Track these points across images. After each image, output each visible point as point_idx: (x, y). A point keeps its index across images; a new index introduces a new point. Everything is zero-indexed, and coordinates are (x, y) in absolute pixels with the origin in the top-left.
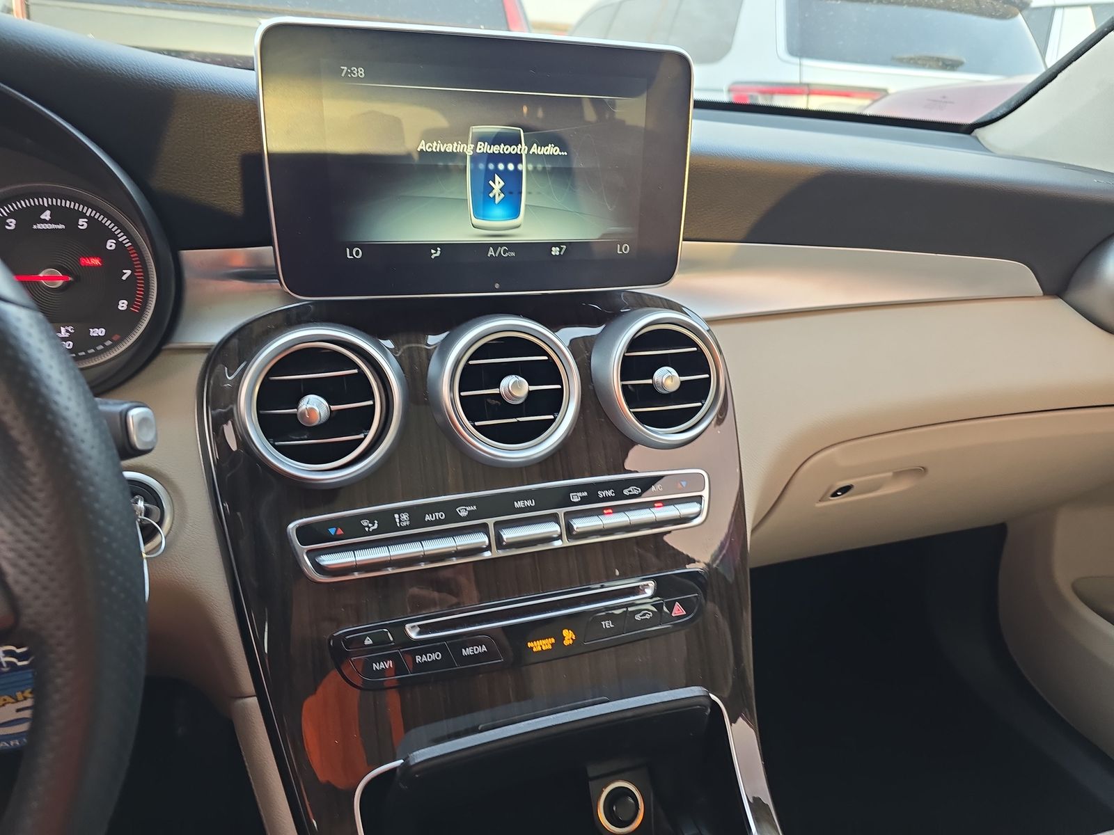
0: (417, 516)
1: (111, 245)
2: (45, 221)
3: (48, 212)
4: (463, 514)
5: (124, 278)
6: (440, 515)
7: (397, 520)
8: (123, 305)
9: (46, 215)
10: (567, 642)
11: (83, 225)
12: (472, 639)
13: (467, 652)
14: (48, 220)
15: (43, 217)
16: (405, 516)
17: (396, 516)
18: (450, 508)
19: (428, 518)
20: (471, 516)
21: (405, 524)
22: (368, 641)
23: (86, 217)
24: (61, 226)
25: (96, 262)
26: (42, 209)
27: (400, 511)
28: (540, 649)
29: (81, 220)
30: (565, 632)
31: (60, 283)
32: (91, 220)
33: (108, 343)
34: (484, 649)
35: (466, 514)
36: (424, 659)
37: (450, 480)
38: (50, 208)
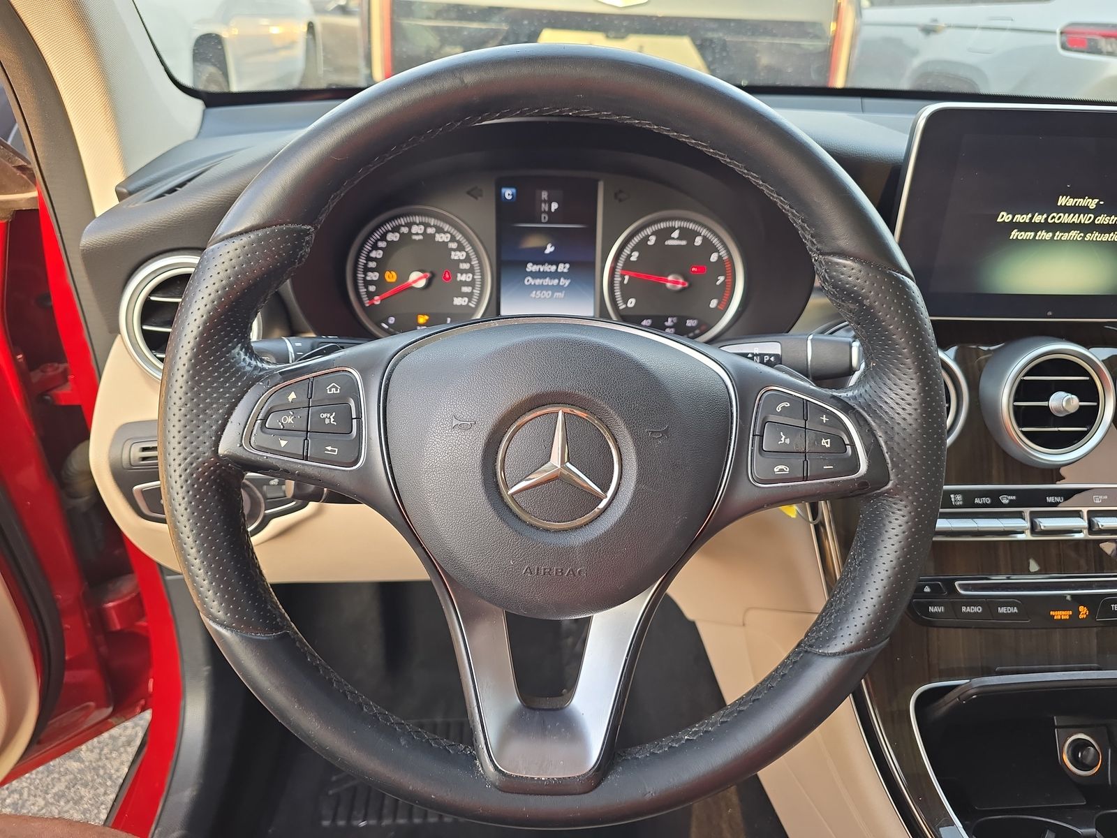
0: (969, 499)
1: (714, 258)
2: (673, 238)
3: (677, 232)
4: (1005, 501)
5: (718, 283)
6: (988, 500)
7: (953, 500)
8: (714, 304)
9: (676, 234)
10: (1081, 616)
11: (698, 241)
12: (1007, 602)
13: (1002, 610)
14: (676, 237)
15: (673, 235)
16: (959, 497)
17: (952, 496)
18: (995, 496)
19: (977, 501)
20: (1011, 504)
21: (958, 503)
22: (927, 589)
23: (701, 236)
24: (683, 243)
26: (673, 229)
27: (956, 492)
28: (1059, 618)
29: (697, 238)
30: (1081, 608)
31: (680, 286)
32: (705, 238)
33: (697, 332)
34: (1016, 610)
35: (1007, 502)
36: (968, 609)
37: (994, 472)
38: (679, 228)
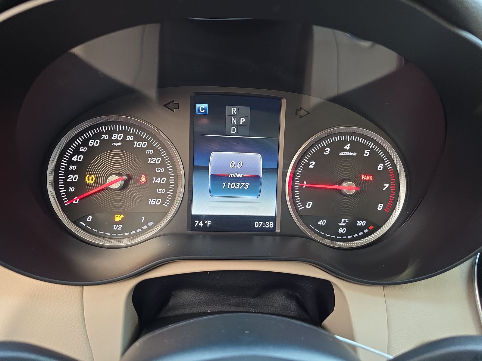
1: (380, 167)
2: (346, 151)
3: (349, 145)
5: (384, 189)
8: (380, 207)
9: (348, 147)
11: (367, 153)
14: (348, 149)
15: (345, 148)
23: (369, 149)
24: (354, 154)
25: (370, 178)
26: (346, 142)
29: (366, 151)
31: (353, 192)
32: (372, 151)
33: (366, 231)
38: (351, 142)
